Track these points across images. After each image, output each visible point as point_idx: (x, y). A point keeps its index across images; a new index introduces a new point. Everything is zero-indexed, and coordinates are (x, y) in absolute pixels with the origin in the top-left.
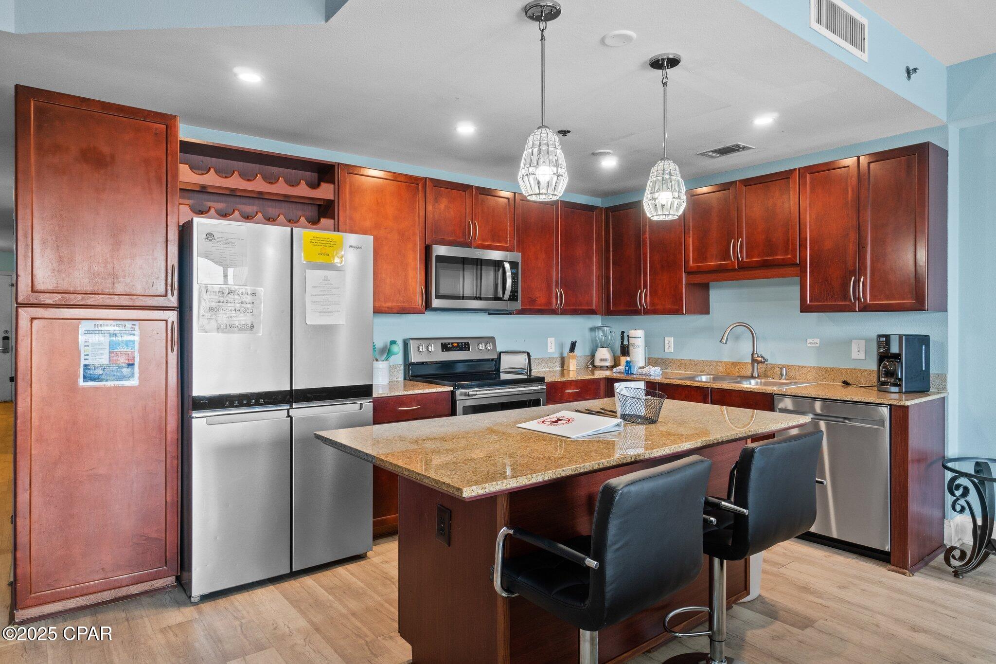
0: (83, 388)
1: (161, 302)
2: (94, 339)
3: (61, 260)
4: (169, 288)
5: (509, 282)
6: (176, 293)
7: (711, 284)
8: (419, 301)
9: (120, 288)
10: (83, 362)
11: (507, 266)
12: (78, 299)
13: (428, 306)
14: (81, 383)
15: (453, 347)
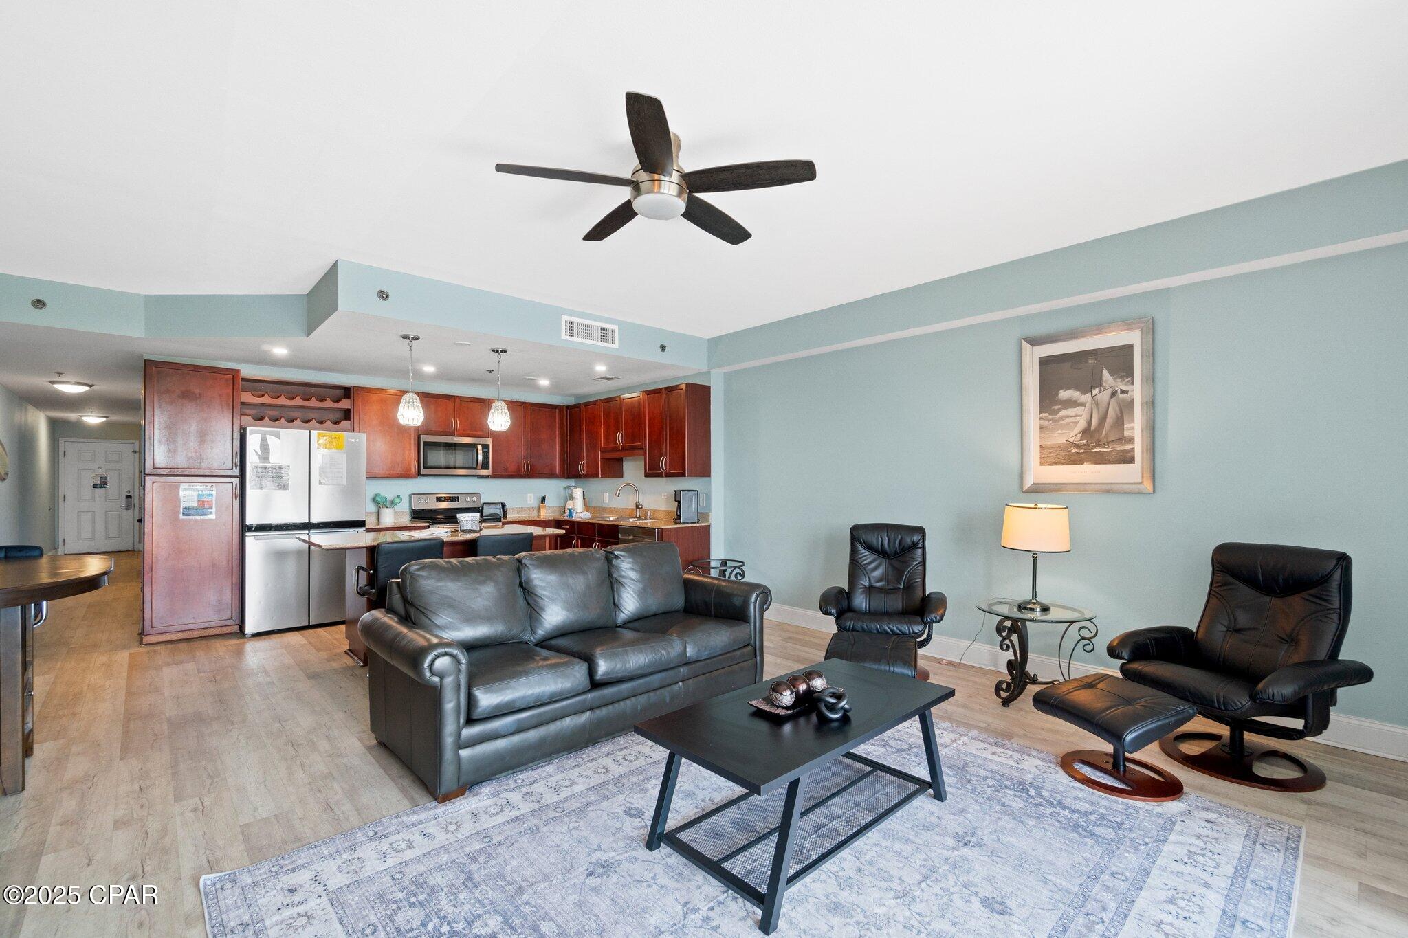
0: (183, 519)
1: (229, 473)
2: (191, 493)
3: (170, 451)
4: (234, 465)
5: (480, 457)
6: (238, 468)
7: (624, 458)
8: (414, 470)
9: (204, 465)
10: (182, 506)
11: (480, 447)
12: (180, 472)
13: (419, 474)
14: (181, 516)
15: (446, 499)
